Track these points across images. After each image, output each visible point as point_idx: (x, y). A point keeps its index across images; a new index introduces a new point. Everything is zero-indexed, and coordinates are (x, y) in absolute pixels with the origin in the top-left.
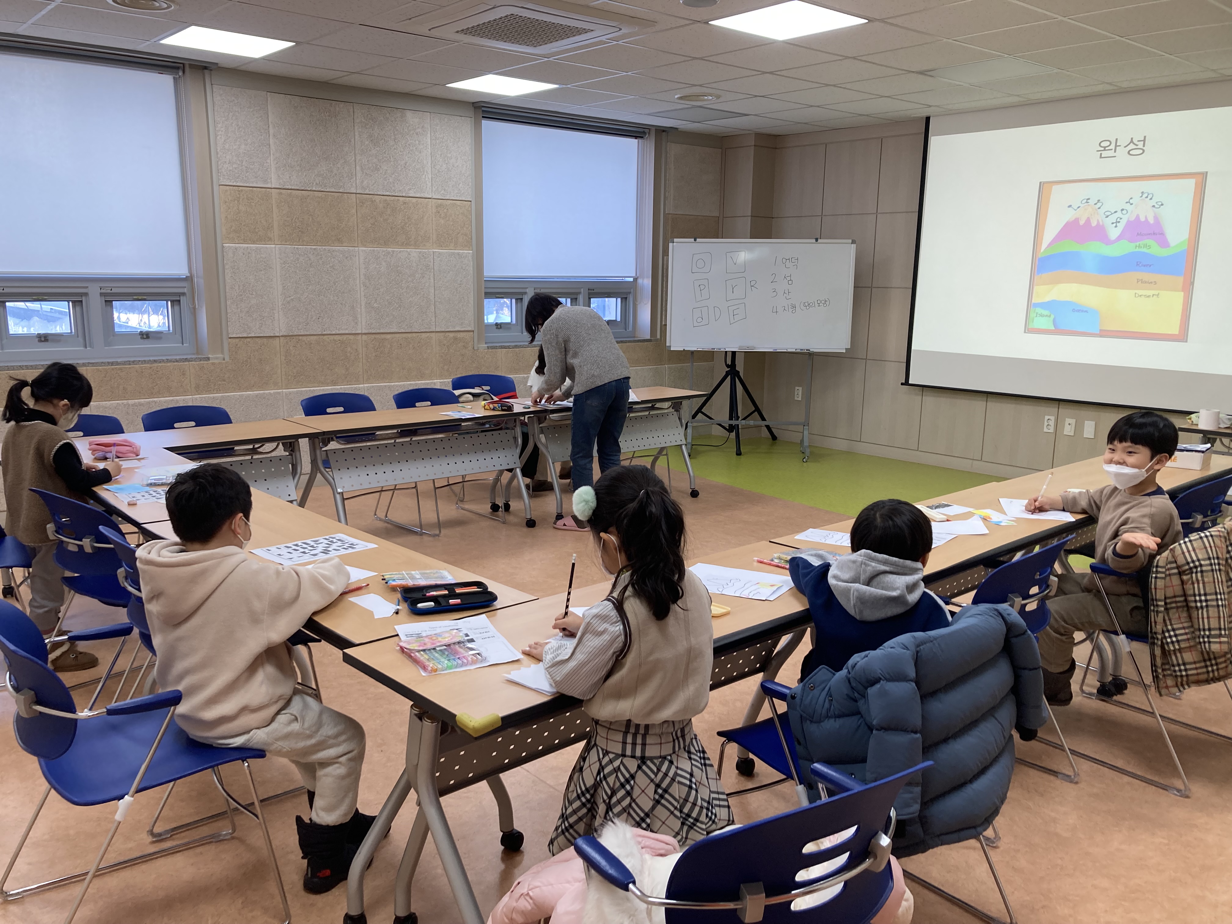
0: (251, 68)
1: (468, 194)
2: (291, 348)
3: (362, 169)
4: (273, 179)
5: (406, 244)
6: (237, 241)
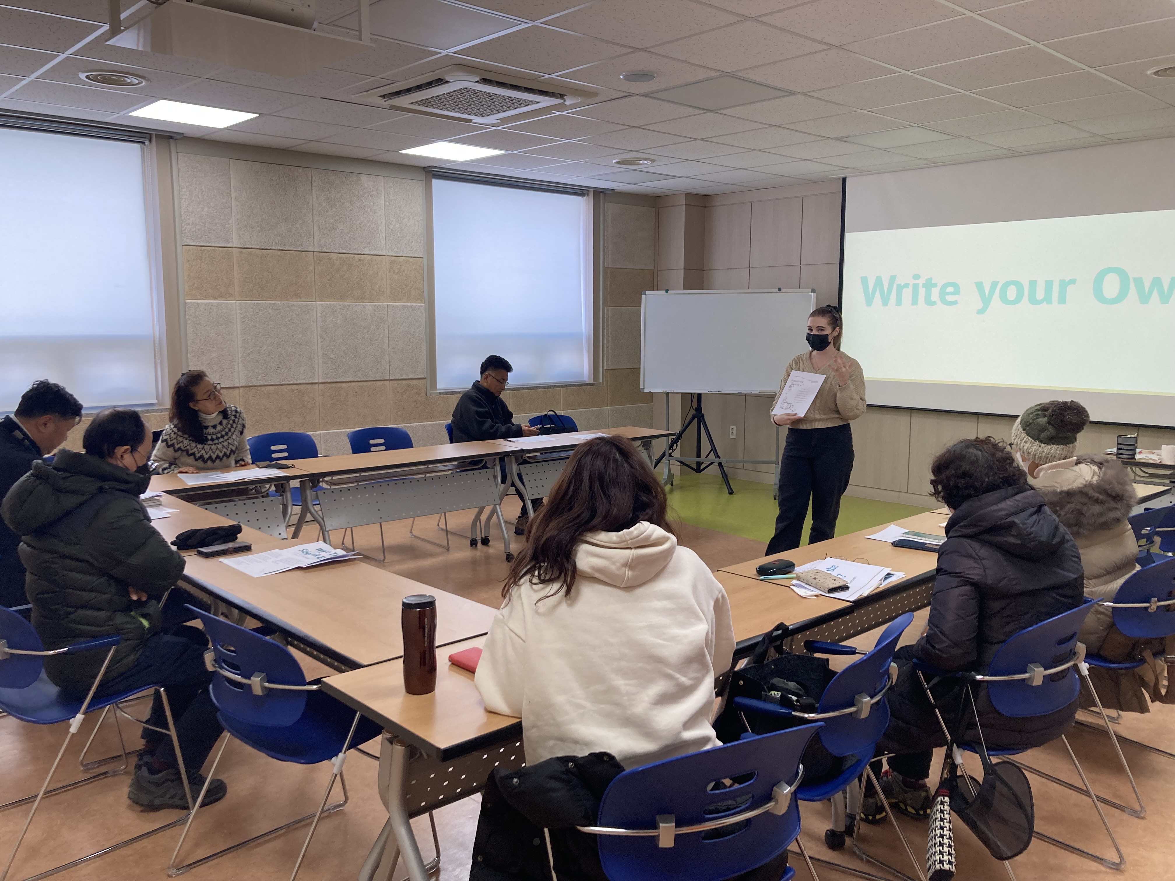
0: (214, 137)
1: (419, 251)
2: (250, 398)
3: (319, 229)
4: (234, 240)
5: (362, 298)
6: (198, 297)
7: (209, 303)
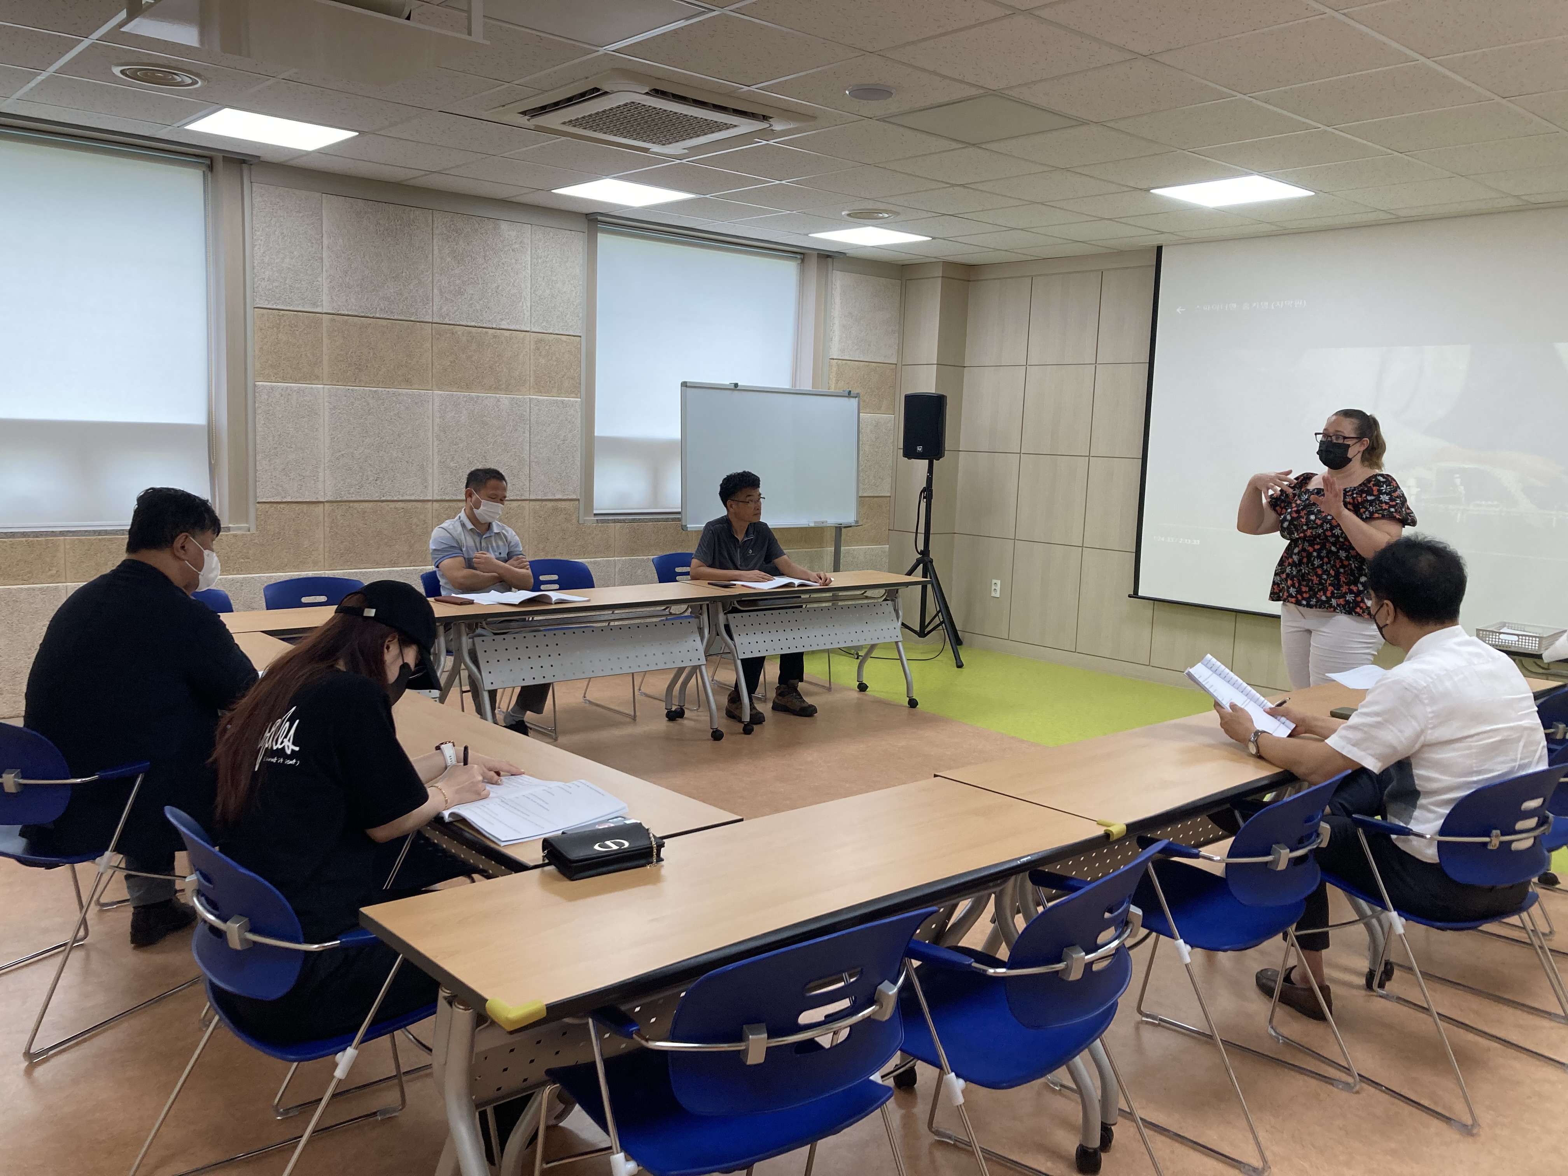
0: (301, 163)
1: (576, 327)
2: (339, 517)
3: (441, 292)
4: (324, 304)
5: (495, 388)
6: (273, 378)
7: (287, 387)
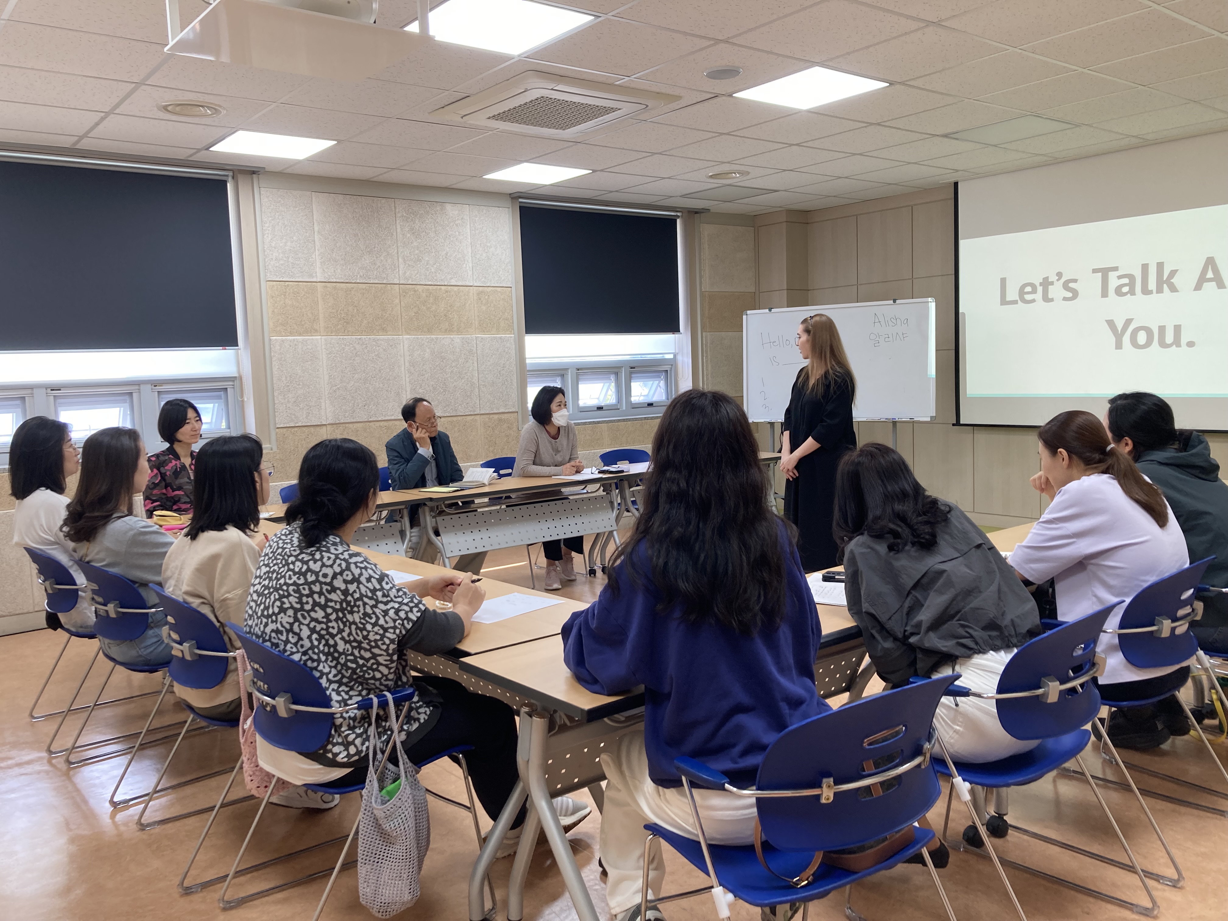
0: (295, 169)
1: (507, 281)
3: (404, 261)
4: (318, 274)
5: (449, 331)
6: (283, 333)
7: (294, 340)
